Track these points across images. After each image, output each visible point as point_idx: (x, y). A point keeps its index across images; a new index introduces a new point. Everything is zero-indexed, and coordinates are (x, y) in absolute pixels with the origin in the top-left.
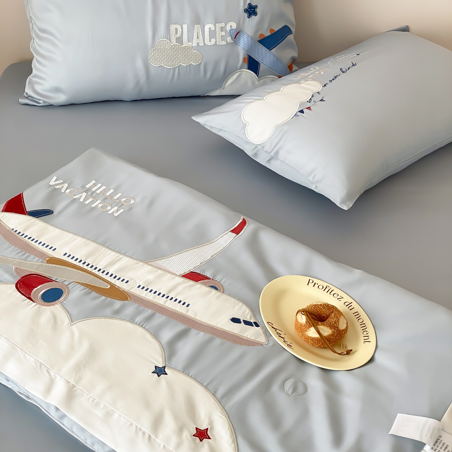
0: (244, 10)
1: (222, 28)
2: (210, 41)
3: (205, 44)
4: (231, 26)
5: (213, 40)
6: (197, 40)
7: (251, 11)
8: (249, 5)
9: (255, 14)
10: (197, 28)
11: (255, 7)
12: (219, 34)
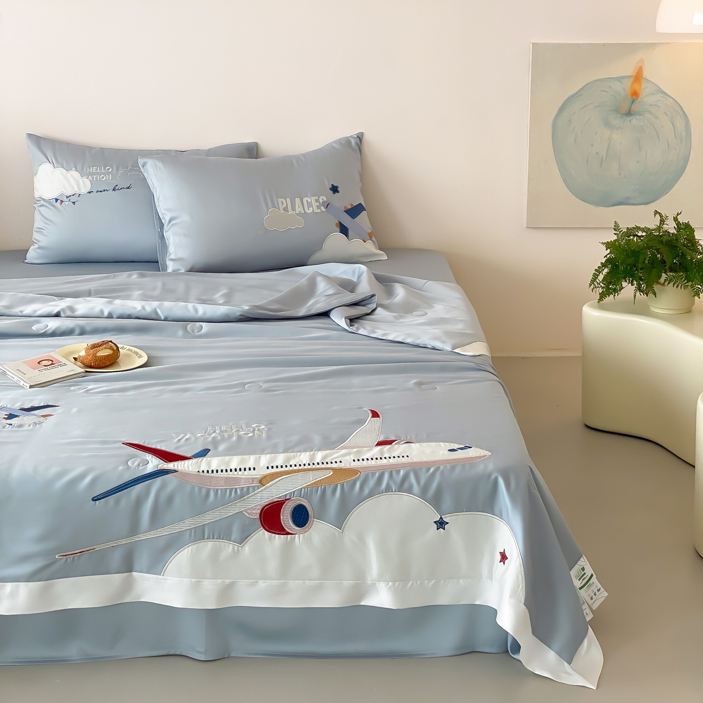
0: (330, 189)
1: (316, 200)
2: (309, 209)
3: (305, 211)
4: (323, 199)
5: (311, 209)
6: (298, 209)
7: (335, 189)
8: (332, 185)
9: (338, 192)
10: (298, 200)
11: (337, 187)
12: (315, 204)
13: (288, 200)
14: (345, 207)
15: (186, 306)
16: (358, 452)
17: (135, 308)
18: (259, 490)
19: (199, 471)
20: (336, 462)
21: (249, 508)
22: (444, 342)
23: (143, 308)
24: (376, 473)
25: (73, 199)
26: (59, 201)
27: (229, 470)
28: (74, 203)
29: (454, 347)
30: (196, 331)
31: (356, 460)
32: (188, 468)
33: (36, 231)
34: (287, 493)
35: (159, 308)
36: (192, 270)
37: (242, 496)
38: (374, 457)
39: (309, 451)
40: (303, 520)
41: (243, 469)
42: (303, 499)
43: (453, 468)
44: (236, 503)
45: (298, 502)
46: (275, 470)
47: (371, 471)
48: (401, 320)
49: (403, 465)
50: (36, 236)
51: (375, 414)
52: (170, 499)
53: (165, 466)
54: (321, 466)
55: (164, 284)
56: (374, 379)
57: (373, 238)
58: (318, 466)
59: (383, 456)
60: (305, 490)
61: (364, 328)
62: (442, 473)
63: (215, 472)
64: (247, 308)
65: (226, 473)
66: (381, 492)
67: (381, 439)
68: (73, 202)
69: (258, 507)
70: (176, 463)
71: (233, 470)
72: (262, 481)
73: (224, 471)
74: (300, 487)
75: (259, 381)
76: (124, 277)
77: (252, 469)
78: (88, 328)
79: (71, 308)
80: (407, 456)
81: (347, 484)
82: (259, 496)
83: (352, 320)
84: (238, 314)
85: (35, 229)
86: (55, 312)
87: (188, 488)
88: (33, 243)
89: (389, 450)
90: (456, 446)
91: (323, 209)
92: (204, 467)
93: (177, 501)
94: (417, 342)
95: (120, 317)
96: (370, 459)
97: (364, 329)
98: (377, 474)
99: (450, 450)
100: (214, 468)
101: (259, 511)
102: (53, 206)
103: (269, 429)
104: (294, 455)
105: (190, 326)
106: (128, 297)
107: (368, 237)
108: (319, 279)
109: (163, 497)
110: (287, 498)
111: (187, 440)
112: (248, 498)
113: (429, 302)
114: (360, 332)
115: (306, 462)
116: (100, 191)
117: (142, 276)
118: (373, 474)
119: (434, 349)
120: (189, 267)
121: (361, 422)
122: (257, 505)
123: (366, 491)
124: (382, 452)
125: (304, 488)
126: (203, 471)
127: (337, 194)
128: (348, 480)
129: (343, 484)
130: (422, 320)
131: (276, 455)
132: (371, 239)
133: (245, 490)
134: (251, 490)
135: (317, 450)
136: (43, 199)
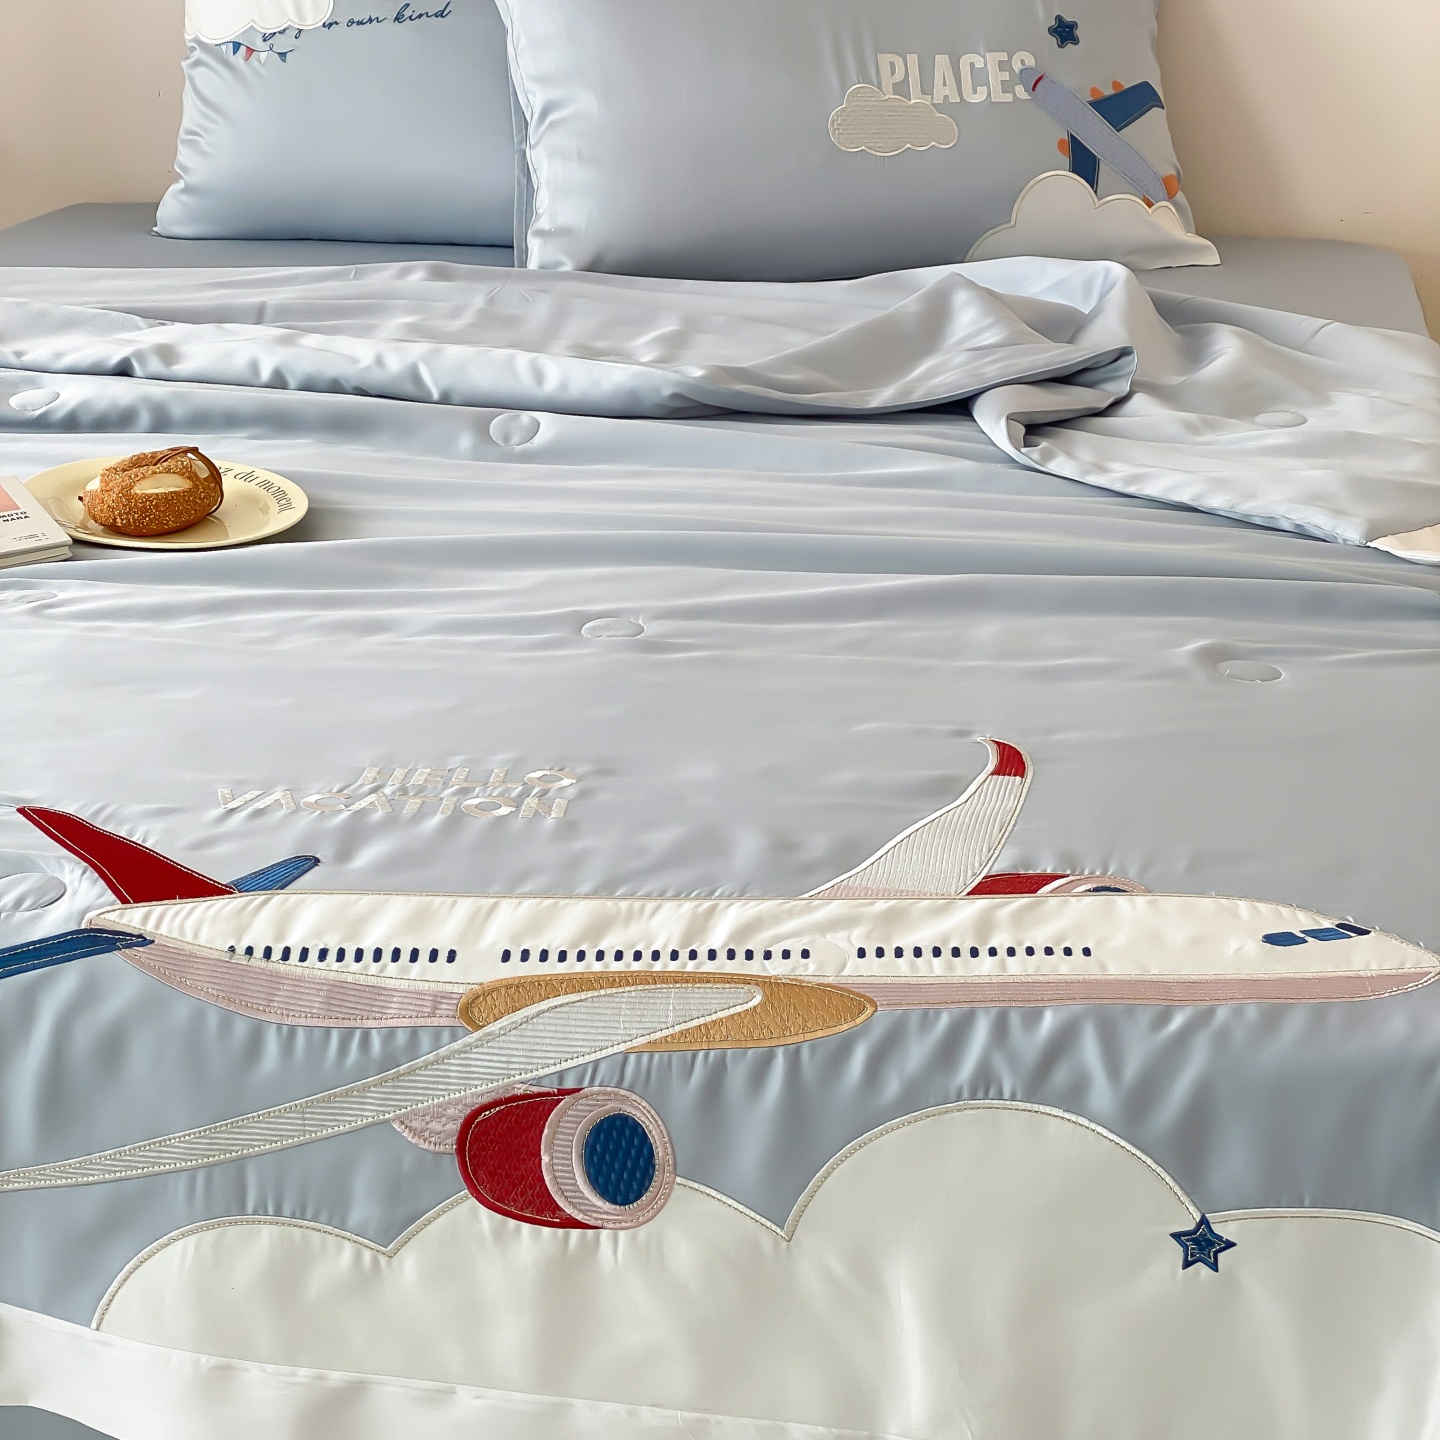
0: (1049, 29)
1: (1000, 63)
3: (961, 98)
4: (1022, 62)
5: (982, 91)
6: (943, 91)
7: (1064, 32)
8: (1059, 18)
9: (1075, 41)
10: (942, 62)
11: (1073, 26)
12: (996, 77)
13: (913, 59)
14: (1094, 91)
15: (510, 362)
16: (891, 919)
17: (354, 360)
18: (456, 1045)
19: (232, 949)
20: (786, 954)
21: (415, 1113)
22: (1339, 512)
23: (379, 361)
24: (938, 1013)
25: (281, 43)
26: (243, 50)
27: (350, 955)
28: (283, 55)
29: (1375, 532)
30: (515, 438)
31: (871, 953)
32: (196, 935)
33: (184, 142)
34: (565, 1066)
35: (426, 361)
36: (597, 266)
37: (389, 1061)
38: (946, 941)
39: (697, 898)
40: (632, 1176)
41: (405, 956)
42: (634, 1097)
43: (1272, 1019)
44: (367, 1088)
45: (612, 1107)
46: (534, 968)
47: (922, 1000)
48: (1209, 437)
49: (1062, 991)
50: (185, 156)
51: (1011, 762)
52: (112, 1047)
53: (112, 916)
54: (722, 965)
55: (491, 301)
56: (1053, 632)
57: (1180, 196)
58: (709, 967)
59: (984, 942)
60: (639, 1060)
61: (1070, 455)
62: (1222, 1038)
63: (295, 955)
64: (697, 373)
65: (336, 966)
66: (953, 1098)
67: (1002, 865)
68: (280, 54)
69: (450, 1111)
70: (157, 909)
71: (368, 956)
72: (474, 1009)
73: (332, 956)
74: (622, 1047)
75: (637, 612)
76: (383, 275)
77: (443, 956)
78: (177, 411)
79: (167, 353)
80: (1087, 952)
81: (813, 1050)
82: (454, 1066)
83: (1034, 429)
84: (667, 392)
85: (182, 135)
86: (114, 360)
87: (181, 1011)
88: (177, 178)
89: (1018, 918)
90: (1298, 921)
91: (1020, 91)
92: (258, 936)
93: (140, 1056)
94: (1245, 508)
95: (308, 386)
96: (927, 953)
97: (1067, 458)
98: (944, 1020)
99: (1271, 939)
100: (295, 942)
101: (454, 1127)
102: (226, 64)
103: (584, 794)
104: (630, 909)
105: (499, 421)
106: (366, 332)
107: (1163, 192)
108: (961, 297)
109: (84, 1035)
110: (569, 1084)
111: (259, 813)
112: (411, 1072)
113: (1319, 384)
114: (1053, 466)
115: (665, 946)
116: (360, 23)
117: (439, 275)
118: (927, 1020)
119: (1302, 534)
120: (586, 257)
121: (945, 789)
122: (449, 1103)
123: (892, 1086)
124: (984, 925)
125: (639, 1053)
126: (249, 951)
127: (1070, 47)
128: (820, 1034)
129: (797, 1051)
130: (1281, 437)
131: (563, 902)
132: (1170, 196)
133: (401, 1038)
134: (425, 1040)
135: (730, 897)
136: (202, 45)
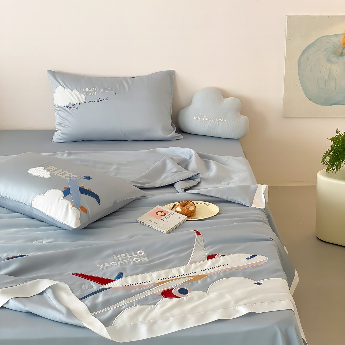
20: (193, 273)
27: (139, 283)
31: (203, 270)
38: (210, 267)
39: (175, 268)
41: (146, 282)
46: (163, 280)
58: (184, 276)
59: (215, 266)
63: (132, 285)
67: (208, 254)
70: (109, 284)
77: (151, 281)
80: (227, 265)
89: (216, 262)
90: (249, 256)
99: (247, 259)
100: (130, 283)
104: (169, 271)
111: (107, 268)
124: (213, 263)
135: (179, 267)
